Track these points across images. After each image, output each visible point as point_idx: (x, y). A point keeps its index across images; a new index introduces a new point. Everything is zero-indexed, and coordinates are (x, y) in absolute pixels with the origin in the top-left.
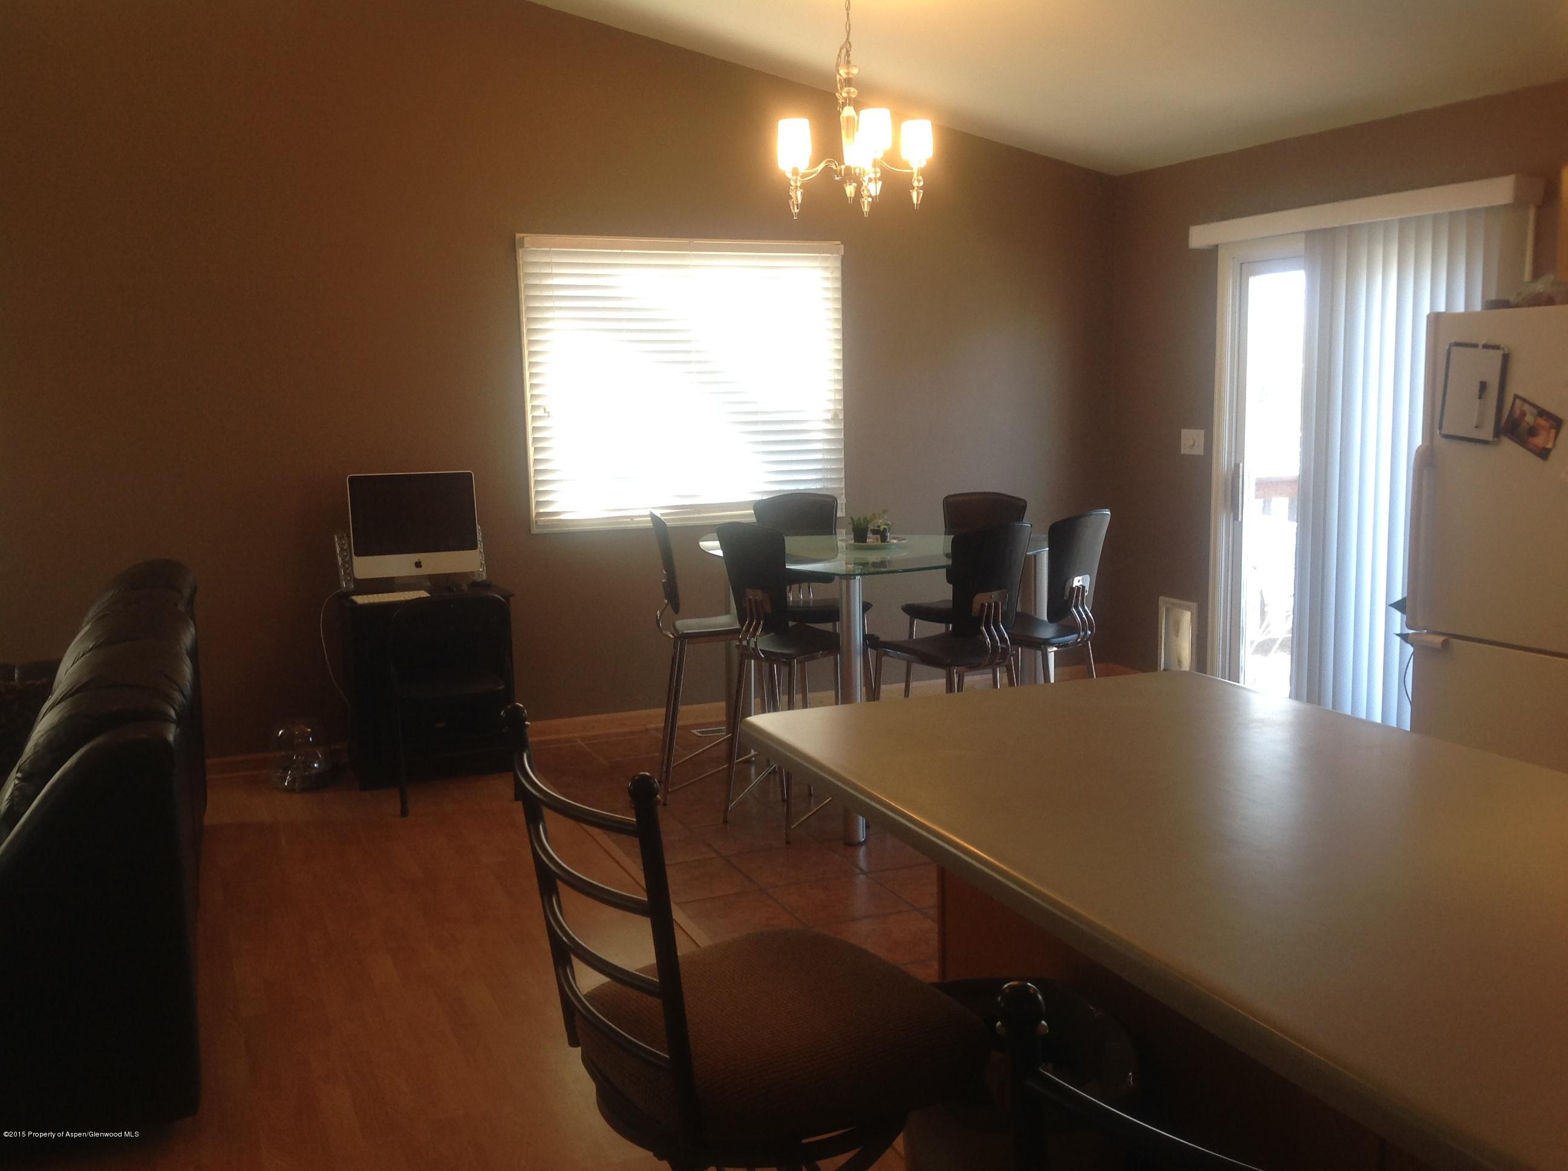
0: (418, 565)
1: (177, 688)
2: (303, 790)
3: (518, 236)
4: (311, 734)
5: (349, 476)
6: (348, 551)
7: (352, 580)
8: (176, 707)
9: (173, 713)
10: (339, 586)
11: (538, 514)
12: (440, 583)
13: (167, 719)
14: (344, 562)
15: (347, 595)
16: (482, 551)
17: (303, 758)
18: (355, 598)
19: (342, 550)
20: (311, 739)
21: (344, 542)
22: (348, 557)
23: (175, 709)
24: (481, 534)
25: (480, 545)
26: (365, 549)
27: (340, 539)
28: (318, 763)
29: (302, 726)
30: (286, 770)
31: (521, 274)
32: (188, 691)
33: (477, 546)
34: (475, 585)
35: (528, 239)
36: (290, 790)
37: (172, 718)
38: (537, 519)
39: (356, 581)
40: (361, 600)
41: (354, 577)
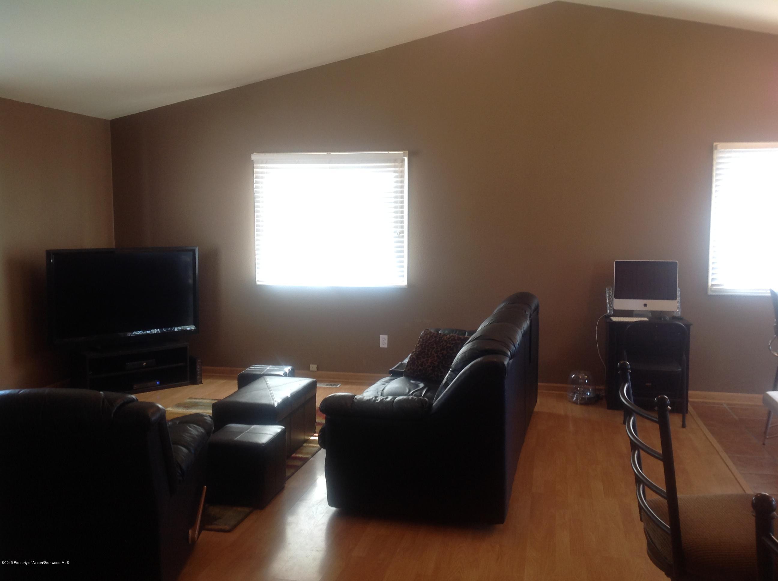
0: (645, 305)
1: (513, 344)
2: (581, 404)
3: (715, 144)
4: (587, 379)
5: (615, 261)
6: (612, 296)
7: (612, 310)
8: (511, 351)
9: (509, 354)
10: (606, 312)
11: (712, 285)
12: (657, 315)
13: (505, 354)
14: (609, 301)
15: (608, 317)
16: (679, 301)
17: (583, 389)
18: (612, 318)
19: (609, 295)
20: (587, 381)
21: (610, 291)
22: (612, 299)
23: (510, 352)
24: (679, 293)
25: (678, 299)
26: (619, 295)
27: (609, 290)
28: (589, 393)
29: (583, 375)
30: (575, 393)
31: (715, 163)
32: (517, 345)
33: (677, 299)
34: (675, 318)
35: (720, 145)
36: (575, 403)
37: (508, 355)
38: (711, 287)
39: (615, 311)
40: (615, 319)
41: (614, 309)
